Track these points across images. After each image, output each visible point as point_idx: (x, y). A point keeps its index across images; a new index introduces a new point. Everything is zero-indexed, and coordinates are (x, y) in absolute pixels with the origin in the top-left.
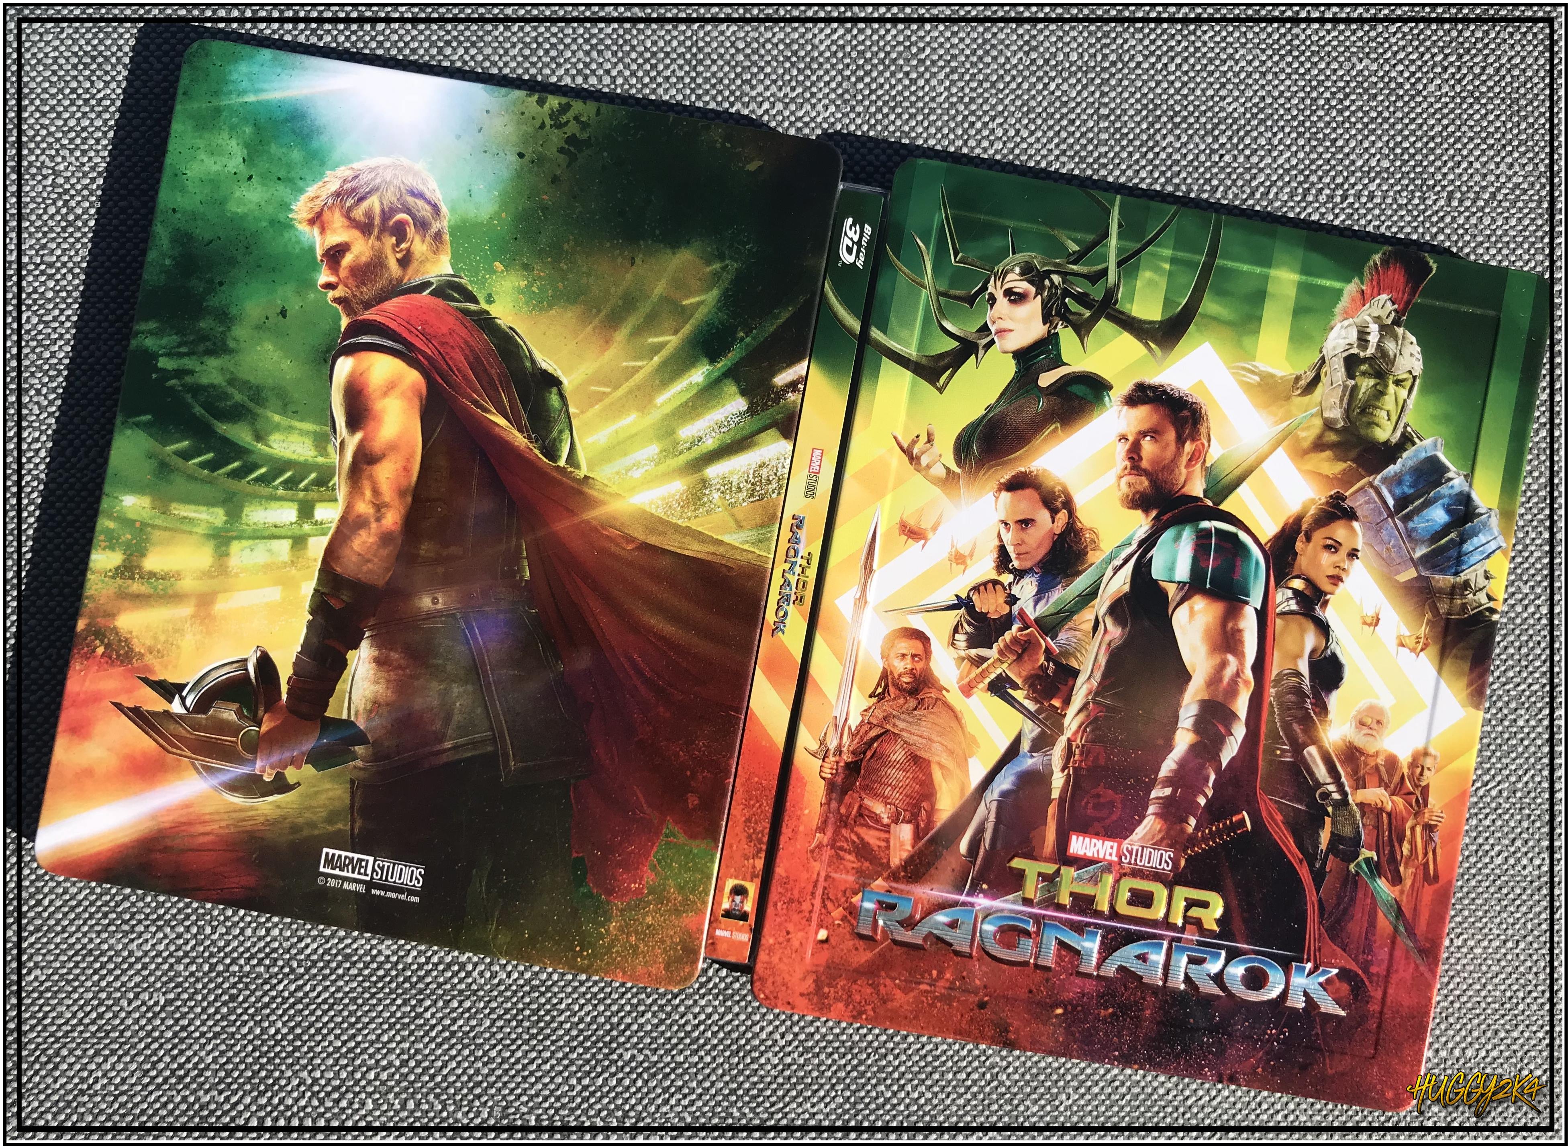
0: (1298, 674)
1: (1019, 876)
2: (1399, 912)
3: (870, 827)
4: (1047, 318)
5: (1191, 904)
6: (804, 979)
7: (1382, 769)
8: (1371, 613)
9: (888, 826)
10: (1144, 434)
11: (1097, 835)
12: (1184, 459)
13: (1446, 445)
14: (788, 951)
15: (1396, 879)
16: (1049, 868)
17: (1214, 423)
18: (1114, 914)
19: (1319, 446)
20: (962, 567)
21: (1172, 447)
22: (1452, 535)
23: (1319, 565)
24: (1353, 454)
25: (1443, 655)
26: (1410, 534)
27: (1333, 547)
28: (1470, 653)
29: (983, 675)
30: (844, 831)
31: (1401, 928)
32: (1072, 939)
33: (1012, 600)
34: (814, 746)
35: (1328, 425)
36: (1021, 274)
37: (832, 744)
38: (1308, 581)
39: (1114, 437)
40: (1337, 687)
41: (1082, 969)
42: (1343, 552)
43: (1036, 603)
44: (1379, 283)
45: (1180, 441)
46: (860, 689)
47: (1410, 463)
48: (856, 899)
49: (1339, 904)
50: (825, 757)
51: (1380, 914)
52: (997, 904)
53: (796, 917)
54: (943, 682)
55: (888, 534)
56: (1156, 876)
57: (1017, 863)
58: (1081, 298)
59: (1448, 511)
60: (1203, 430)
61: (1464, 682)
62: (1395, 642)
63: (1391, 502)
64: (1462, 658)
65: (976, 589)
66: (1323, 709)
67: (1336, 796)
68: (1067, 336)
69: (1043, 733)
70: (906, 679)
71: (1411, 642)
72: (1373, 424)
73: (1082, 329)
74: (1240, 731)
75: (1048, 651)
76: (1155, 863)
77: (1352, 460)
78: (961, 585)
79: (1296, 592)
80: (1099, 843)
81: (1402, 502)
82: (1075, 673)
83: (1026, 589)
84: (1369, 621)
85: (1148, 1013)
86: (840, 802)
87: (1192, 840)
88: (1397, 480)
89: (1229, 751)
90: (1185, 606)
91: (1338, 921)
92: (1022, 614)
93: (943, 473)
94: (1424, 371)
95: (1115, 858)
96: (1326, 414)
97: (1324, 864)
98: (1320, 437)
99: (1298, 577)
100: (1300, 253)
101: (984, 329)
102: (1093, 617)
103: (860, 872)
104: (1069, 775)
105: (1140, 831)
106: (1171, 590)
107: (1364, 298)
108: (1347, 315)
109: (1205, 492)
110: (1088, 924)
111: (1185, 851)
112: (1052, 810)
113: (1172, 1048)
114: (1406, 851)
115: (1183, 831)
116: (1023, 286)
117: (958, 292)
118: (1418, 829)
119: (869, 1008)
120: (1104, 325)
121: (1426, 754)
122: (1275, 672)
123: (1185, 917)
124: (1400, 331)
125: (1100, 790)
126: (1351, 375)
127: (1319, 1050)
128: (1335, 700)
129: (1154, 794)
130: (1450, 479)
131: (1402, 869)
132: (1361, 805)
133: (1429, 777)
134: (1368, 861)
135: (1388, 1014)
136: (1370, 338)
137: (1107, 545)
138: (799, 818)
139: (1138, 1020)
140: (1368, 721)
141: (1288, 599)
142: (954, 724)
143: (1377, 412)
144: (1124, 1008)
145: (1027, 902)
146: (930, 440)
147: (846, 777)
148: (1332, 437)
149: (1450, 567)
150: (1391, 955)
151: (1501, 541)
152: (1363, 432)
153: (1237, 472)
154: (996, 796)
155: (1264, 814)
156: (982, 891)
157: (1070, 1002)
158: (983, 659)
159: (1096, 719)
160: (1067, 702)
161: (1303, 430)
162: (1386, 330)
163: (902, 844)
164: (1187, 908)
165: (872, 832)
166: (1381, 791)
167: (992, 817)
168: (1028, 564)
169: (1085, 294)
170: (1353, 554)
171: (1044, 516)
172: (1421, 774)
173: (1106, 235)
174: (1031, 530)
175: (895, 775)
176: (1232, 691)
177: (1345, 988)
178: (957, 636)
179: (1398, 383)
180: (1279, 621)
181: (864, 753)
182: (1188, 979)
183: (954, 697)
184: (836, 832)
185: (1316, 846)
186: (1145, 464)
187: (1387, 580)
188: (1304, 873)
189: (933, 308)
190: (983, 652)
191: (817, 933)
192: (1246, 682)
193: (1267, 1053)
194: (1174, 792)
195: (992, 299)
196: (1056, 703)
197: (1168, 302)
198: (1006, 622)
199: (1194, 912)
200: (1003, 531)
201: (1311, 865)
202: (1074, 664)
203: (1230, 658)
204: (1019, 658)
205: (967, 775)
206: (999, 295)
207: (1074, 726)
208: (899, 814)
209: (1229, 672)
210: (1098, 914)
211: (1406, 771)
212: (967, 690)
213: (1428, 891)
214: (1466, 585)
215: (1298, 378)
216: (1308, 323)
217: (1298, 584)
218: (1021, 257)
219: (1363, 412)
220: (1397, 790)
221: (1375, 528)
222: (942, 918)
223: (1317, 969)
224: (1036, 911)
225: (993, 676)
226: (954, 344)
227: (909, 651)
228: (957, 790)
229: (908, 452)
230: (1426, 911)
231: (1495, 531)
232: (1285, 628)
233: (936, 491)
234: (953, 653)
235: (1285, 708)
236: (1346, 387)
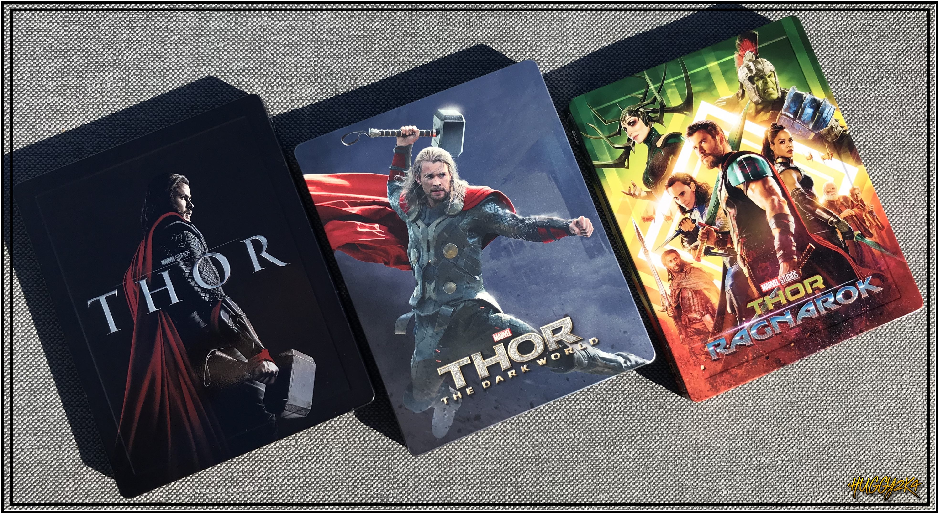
0: (798, 189)
1: (752, 309)
2: (879, 245)
4: (647, 124)
5: (811, 284)
6: (706, 385)
7: (844, 203)
8: (808, 155)
9: (701, 319)
10: (701, 142)
11: (768, 280)
12: (719, 142)
13: (797, 87)
14: (695, 380)
15: (871, 235)
16: (760, 300)
17: (720, 125)
18: (790, 302)
19: (758, 112)
20: (671, 220)
21: (713, 141)
22: (817, 115)
23: (782, 150)
24: (770, 108)
25: (839, 154)
26: (804, 122)
27: (783, 142)
28: (847, 149)
29: (700, 251)
30: (688, 330)
31: (883, 250)
32: (781, 319)
33: (694, 221)
34: (661, 308)
35: (756, 104)
36: (630, 115)
37: (667, 304)
38: (782, 157)
39: (692, 149)
40: (812, 185)
41: (791, 327)
42: (787, 141)
43: (702, 217)
44: (743, 49)
45: (714, 137)
47: (789, 100)
48: (705, 350)
49: (858, 254)
50: (667, 310)
51: (873, 250)
52: (751, 322)
53: (690, 367)
54: (689, 262)
55: (640, 224)
56: (795, 282)
57: (749, 305)
58: (654, 111)
59: (811, 108)
60: (718, 129)
61: (851, 158)
62: (822, 160)
63: (792, 116)
64: (846, 152)
65: (680, 225)
66: (813, 195)
67: (835, 220)
68: (656, 126)
69: (731, 258)
70: (677, 268)
71: (827, 157)
72: (770, 94)
73: (660, 121)
74: (791, 219)
75: (716, 231)
76: (792, 278)
77: (772, 110)
78: (674, 227)
79: (780, 163)
80: (771, 282)
81: (795, 114)
82: (729, 232)
83: (696, 215)
84: (809, 158)
85: (821, 327)
86: (681, 321)
87: (799, 263)
88: (789, 108)
89: (792, 227)
90: (749, 189)
91: (861, 260)
92: (700, 223)
93: (645, 194)
94: (775, 68)
95: (779, 284)
96: (754, 101)
97: (845, 245)
98: (756, 109)
99: (778, 158)
100: (713, 54)
101: (629, 140)
102: (723, 211)
103: (702, 340)
104: (747, 266)
105: (781, 270)
106: (741, 187)
107: (742, 56)
108: (740, 65)
109: (732, 149)
110: (784, 311)
111: (799, 268)
112: (749, 281)
113: (836, 333)
114: (868, 225)
115: (794, 262)
116: (633, 119)
117: (613, 133)
118: (867, 215)
119: (732, 382)
120: (666, 115)
121: (854, 189)
122: (790, 193)
123: (812, 289)
124: (759, 60)
125: (760, 265)
126: (753, 83)
127: (882, 305)
128: (815, 190)
129: (778, 256)
130: (805, 97)
131: (871, 231)
132: (845, 218)
133: (860, 196)
134: (858, 235)
135: (896, 280)
136: (751, 68)
137: (712, 185)
139: (819, 332)
140: (829, 190)
141: (780, 167)
142: (701, 273)
143: (769, 90)
144: (812, 331)
145: (760, 316)
146: (634, 186)
147: (678, 312)
148: (760, 107)
149: (823, 125)
151: (834, 107)
152: (769, 99)
153: (738, 136)
154: (729, 288)
155: (816, 240)
156: (744, 321)
157: (794, 339)
158: (697, 246)
159: (745, 243)
160: (732, 243)
161: (749, 110)
162: (755, 62)
163: (709, 322)
164: (811, 286)
165: (697, 324)
166: (848, 210)
167: (732, 295)
168: (691, 207)
169: (654, 109)
170: (790, 140)
171: (687, 187)
172: (857, 197)
173: (648, 86)
174: (685, 195)
175: (693, 301)
176: (781, 207)
177: (878, 281)
178: (684, 244)
179: (769, 77)
180: (781, 176)
181: (679, 300)
182: (826, 309)
183: (696, 264)
184: (686, 331)
185: (839, 240)
186: (707, 152)
187: (806, 141)
188: (841, 252)
189: (608, 143)
190: (695, 244)
191: (700, 368)
192: (784, 202)
193: (866, 317)
194: (784, 251)
195: (626, 129)
196: (729, 246)
197: (681, 96)
198: (697, 229)
199: (814, 286)
200: (677, 201)
201: (841, 247)
202: (727, 230)
203: (773, 197)
204: (708, 238)
205: (715, 286)
206: (627, 126)
207: (739, 250)
208: (702, 313)
209: (776, 202)
210: (784, 306)
211: (851, 199)
212: (698, 259)
213: (883, 232)
214: (832, 128)
215: (738, 95)
216: (729, 75)
217: (779, 160)
218: (626, 109)
219: (764, 93)
220: (853, 206)
221: (792, 127)
222: (737, 338)
223: (864, 280)
224: (765, 317)
225: (703, 250)
226: (622, 151)
227: (672, 259)
228: (716, 294)
229: (630, 194)
230: (887, 240)
231: (830, 105)
232: (785, 177)
233: (647, 201)
234: (686, 250)
235: (801, 202)
236: (754, 88)
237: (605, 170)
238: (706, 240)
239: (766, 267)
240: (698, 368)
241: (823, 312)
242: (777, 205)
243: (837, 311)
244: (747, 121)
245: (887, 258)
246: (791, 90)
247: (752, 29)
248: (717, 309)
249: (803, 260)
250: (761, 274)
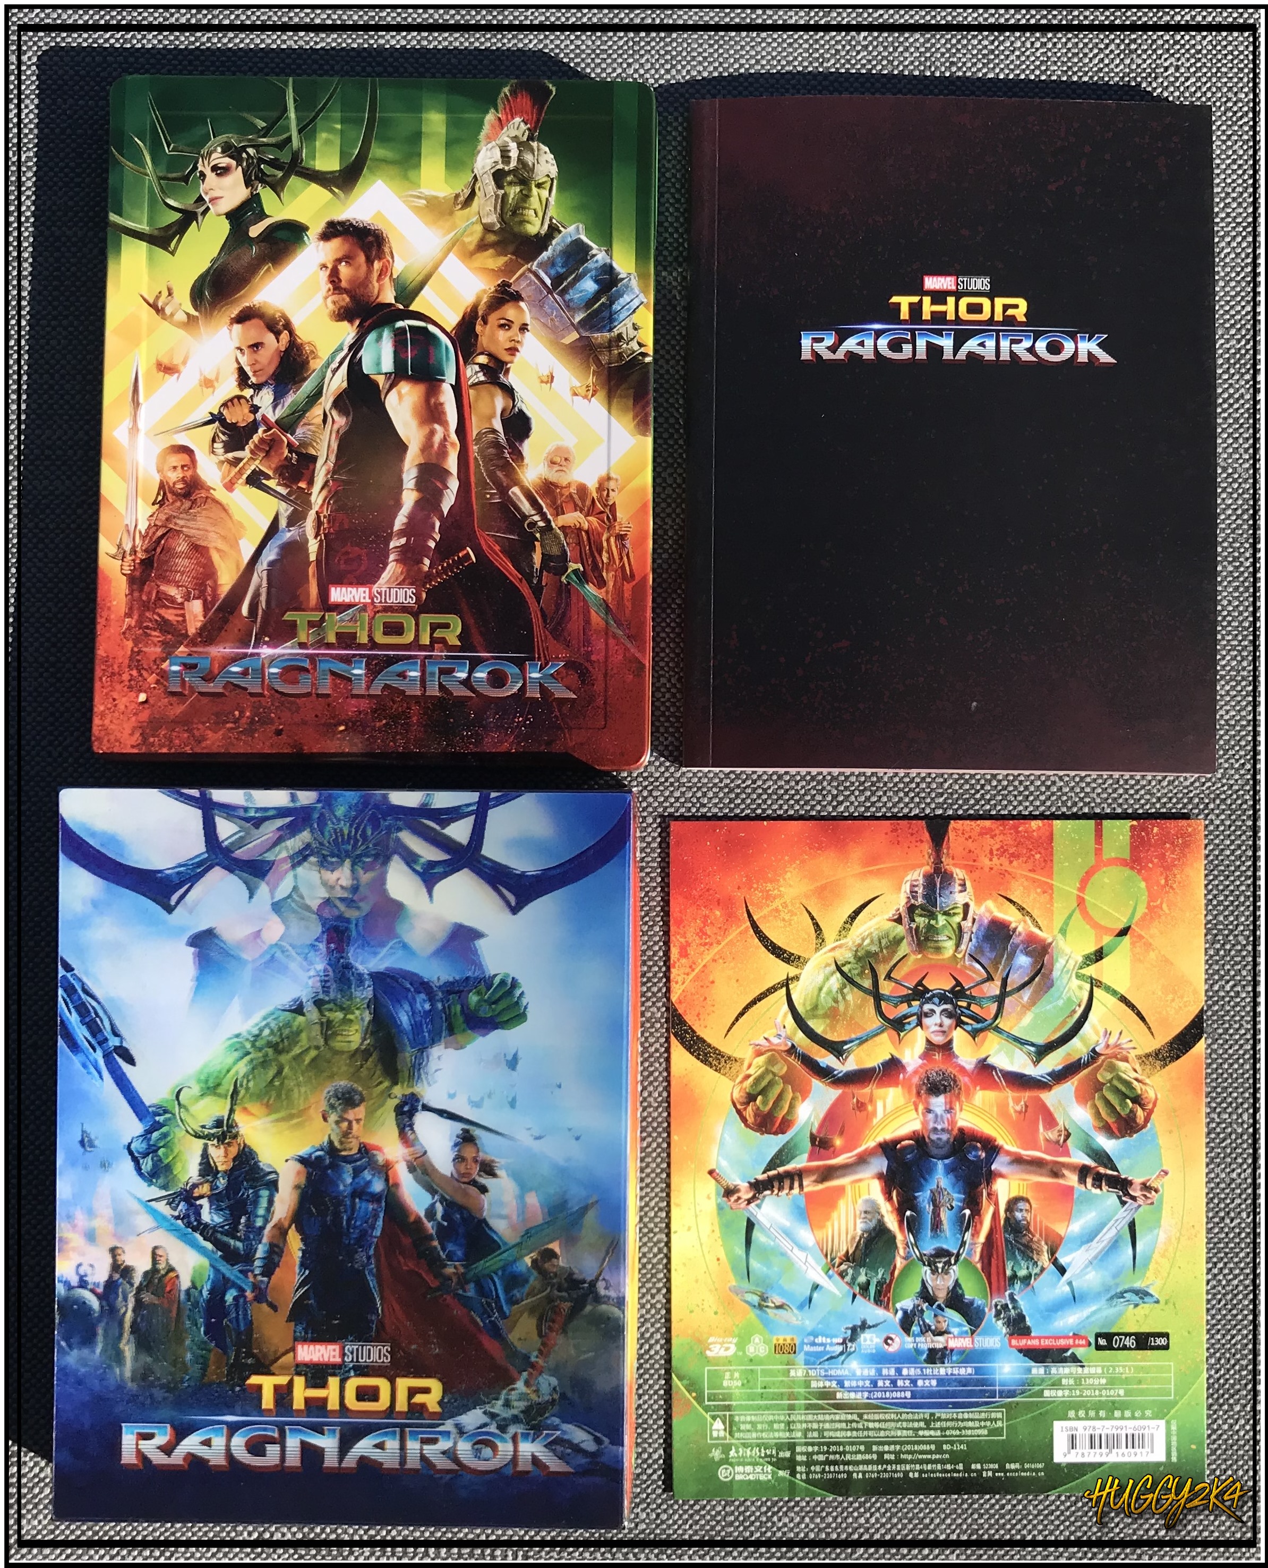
0: (494, 431)
1: (293, 625)
2: (608, 609)
3: (168, 607)
4: (248, 183)
5: (434, 627)
6: (132, 734)
7: (575, 496)
8: (546, 373)
9: (182, 604)
10: (339, 261)
11: (351, 584)
12: (375, 275)
14: (116, 714)
15: (601, 583)
16: (316, 616)
17: (394, 243)
18: (373, 644)
19: (482, 246)
20: (211, 390)
21: (364, 268)
22: (603, 300)
23: (498, 341)
24: (511, 248)
25: (610, 397)
27: (506, 325)
28: (632, 391)
29: (240, 473)
30: (147, 614)
32: (339, 667)
33: (255, 409)
34: (113, 550)
35: (487, 229)
36: (223, 152)
37: (128, 547)
38: (490, 355)
39: (315, 267)
40: (528, 436)
41: (354, 692)
42: (516, 328)
43: (275, 408)
44: (511, 110)
45: (369, 261)
46: (144, 500)
47: (559, 248)
48: (165, 665)
49: (558, 610)
50: (124, 557)
51: (593, 613)
52: (279, 651)
53: (118, 687)
54: (210, 484)
55: (148, 372)
56: (404, 609)
57: (289, 616)
58: (274, 164)
59: (596, 281)
60: (387, 250)
61: (631, 415)
62: (569, 393)
63: (548, 282)
64: (625, 397)
65: (225, 405)
66: (519, 456)
67: (541, 524)
68: (266, 195)
69: (295, 510)
70: (180, 486)
71: (582, 391)
72: (523, 222)
73: (277, 187)
74: (454, 484)
75: (290, 445)
76: (401, 599)
77: (513, 254)
78: (212, 404)
79: (482, 366)
80: (354, 590)
81: (557, 280)
82: (314, 459)
83: (265, 399)
84: (545, 379)
85: (415, 719)
86: (141, 591)
87: (428, 577)
88: (551, 263)
89: (448, 501)
90: (394, 391)
91: (559, 624)
92: (265, 419)
93: (184, 318)
94: (559, 173)
95: (368, 600)
96: (484, 221)
97: (540, 579)
98: (483, 239)
99: (482, 353)
100: (443, 97)
101: (200, 200)
102: (321, 412)
103: (164, 643)
104: (321, 541)
105: (385, 576)
106: (381, 380)
107: (501, 124)
108: (489, 139)
109: (396, 298)
110: (354, 655)
111: (424, 586)
112: (312, 570)
113: (439, 744)
114: (605, 560)
115: (420, 570)
116: (225, 161)
117: (174, 175)
118: (612, 540)
120: (294, 181)
121: (609, 478)
122: (474, 433)
123: (431, 637)
124: (535, 144)
125: (348, 548)
126: (499, 186)
127: (559, 728)
128: (527, 447)
129: (392, 545)
130: (594, 256)
131: (604, 574)
132: (563, 528)
133: (614, 497)
134: (575, 572)
135: (611, 692)
136: (511, 154)
137: (324, 353)
138: (109, 608)
139: (408, 726)
140: (558, 460)
141: (477, 373)
142: (223, 515)
143: (526, 212)
144: (395, 718)
145: (302, 645)
146: (170, 294)
147: (143, 571)
148: (492, 238)
149: (604, 326)
150: (607, 644)
151: (642, 297)
152: (516, 229)
153: (420, 278)
154: (265, 566)
155: (484, 547)
156: (266, 643)
157: (350, 720)
158: (239, 460)
160: (311, 483)
161: (468, 236)
162: (523, 146)
163: (195, 616)
164: (433, 631)
165: (170, 611)
166: (578, 513)
167: (265, 584)
168: (262, 379)
169: (276, 159)
170: (524, 328)
171: (270, 338)
172: (608, 495)
173: (285, 110)
174: (262, 351)
175: (182, 563)
176: (443, 452)
177: (573, 678)
178: (216, 445)
179: (539, 186)
180: (471, 392)
181: (155, 550)
182: (441, 687)
183: (220, 493)
184: (141, 616)
185: (531, 566)
186: (344, 284)
187: (555, 344)
188: (525, 590)
189: (157, 190)
190: (239, 454)
191: (137, 697)
192: (453, 444)
193: (517, 737)
194: (408, 540)
195: (203, 175)
196: (303, 485)
197: (343, 155)
198: (253, 427)
199: (438, 634)
200: (239, 356)
201: (530, 582)
202: (313, 452)
203: (437, 426)
204: (268, 453)
206: (208, 171)
207: (320, 501)
208: (189, 593)
209: (437, 438)
210: (361, 646)
211: (595, 495)
212: (230, 486)
213: (628, 587)
214: (620, 337)
215: (457, 196)
216: (458, 152)
217: (482, 359)
218: (222, 138)
219: (514, 213)
220: (590, 511)
221: (538, 305)
222: (235, 669)
223: (546, 664)
224: (310, 651)
225: (249, 472)
226: (178, 216)
227: (179, 464)
228: (234, 567)
229: (154, 306)
230: (628, 604)
231: (637, 291)
232: (477, 398)
233: (181, 333)
234: (215, 459)
235: (487, 460)
236: (497, 196)
237: (126, 240)
238: (262, 455)
239: (360, 556)
240: (133, 694)
241: (433, 690)
242: (436, 445)
243: (463, 700)
244: (451, 255)
245: (611, 642)
246: (572, 229)
247: (549, 78)
248: (222, 596)
249: (439, 574)
250: (343, 567)
